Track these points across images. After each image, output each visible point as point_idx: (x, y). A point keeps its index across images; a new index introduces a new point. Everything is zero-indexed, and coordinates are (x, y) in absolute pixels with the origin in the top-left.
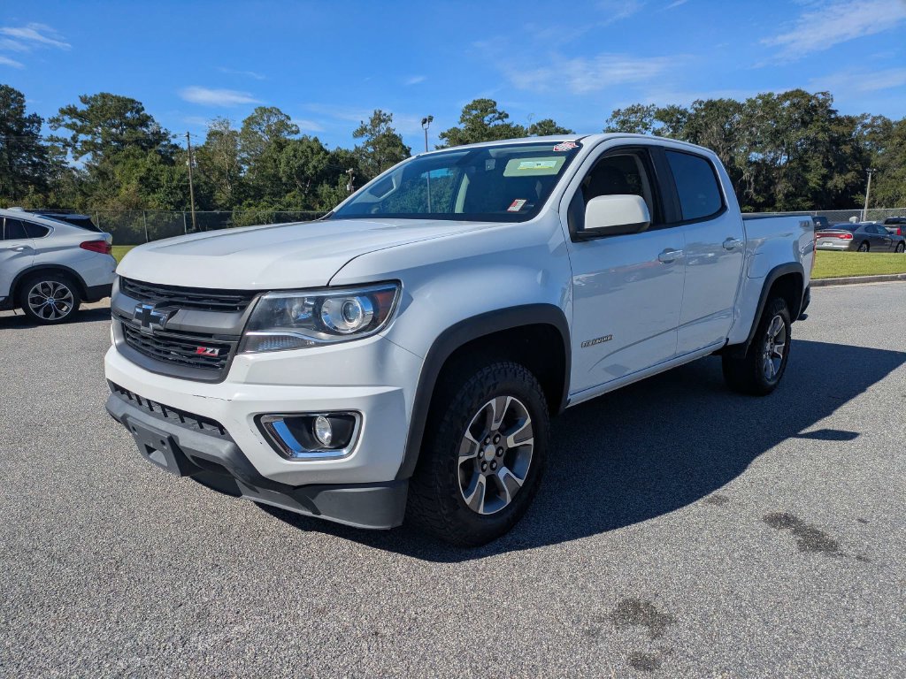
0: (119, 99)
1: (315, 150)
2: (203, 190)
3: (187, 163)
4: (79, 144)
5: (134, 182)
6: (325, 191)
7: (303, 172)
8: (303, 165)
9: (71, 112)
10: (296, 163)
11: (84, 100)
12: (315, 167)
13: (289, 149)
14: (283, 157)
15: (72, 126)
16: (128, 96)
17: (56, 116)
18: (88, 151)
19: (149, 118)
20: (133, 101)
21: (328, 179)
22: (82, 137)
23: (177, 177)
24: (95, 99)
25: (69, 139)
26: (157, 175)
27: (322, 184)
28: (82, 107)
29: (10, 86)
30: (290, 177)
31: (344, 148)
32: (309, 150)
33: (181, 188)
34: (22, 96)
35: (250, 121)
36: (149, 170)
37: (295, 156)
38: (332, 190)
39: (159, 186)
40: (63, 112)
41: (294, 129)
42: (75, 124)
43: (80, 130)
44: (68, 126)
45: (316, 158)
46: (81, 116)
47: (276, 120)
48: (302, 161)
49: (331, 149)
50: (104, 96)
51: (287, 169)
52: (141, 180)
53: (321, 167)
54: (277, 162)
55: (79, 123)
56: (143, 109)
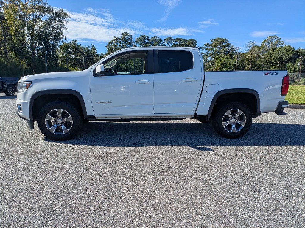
0: (221, 39)
1: (288, 50)
2: (241, 67)
3: (236, 58)
4: (208, 54)
5: (219, 65)
6: (289, 66)
7: (282, 59)
8: (282, 56)
9: (207, 45)
10: (278, 56)
11: (212, 41)
12: (286, 57)
13: (277, 51)
14: (274, 54)
15: (207, 49)
16: (224, 38)
17: (203, 46)
18: (210, 56)
19: (229, 44)
20: (225, 39)
21: (291, 61)
22: (209, 52)
23: (233, 63)
24: (214, 40)
25: (206, 53)
26: (227, 62)
27: (288, 63)
28: (210, 43)
29: (194, 39)
30: (276, 61)
31: (302, 48)
32: (285, 50)
33: (233, 67)
34: (196, 42)
35: (265, 42)
36: (225, 61)
37: (279, 53)
38: (292, 65)
39: (226, 66)
40: (205, 45)
41: (282, 43)
42: (208, 48)
43: (209, 50)
44: (206, 49)
45: (287, 53)
46: (210, 46)
47: (275, 40)
48: (281, 55)
49: (296, 49)
50: (217, 39)
51: (275, 58)
52: (222, 64)
53: (289, 56)
54: (272, 56)
55: (209, 48)
56: (228, 41)
